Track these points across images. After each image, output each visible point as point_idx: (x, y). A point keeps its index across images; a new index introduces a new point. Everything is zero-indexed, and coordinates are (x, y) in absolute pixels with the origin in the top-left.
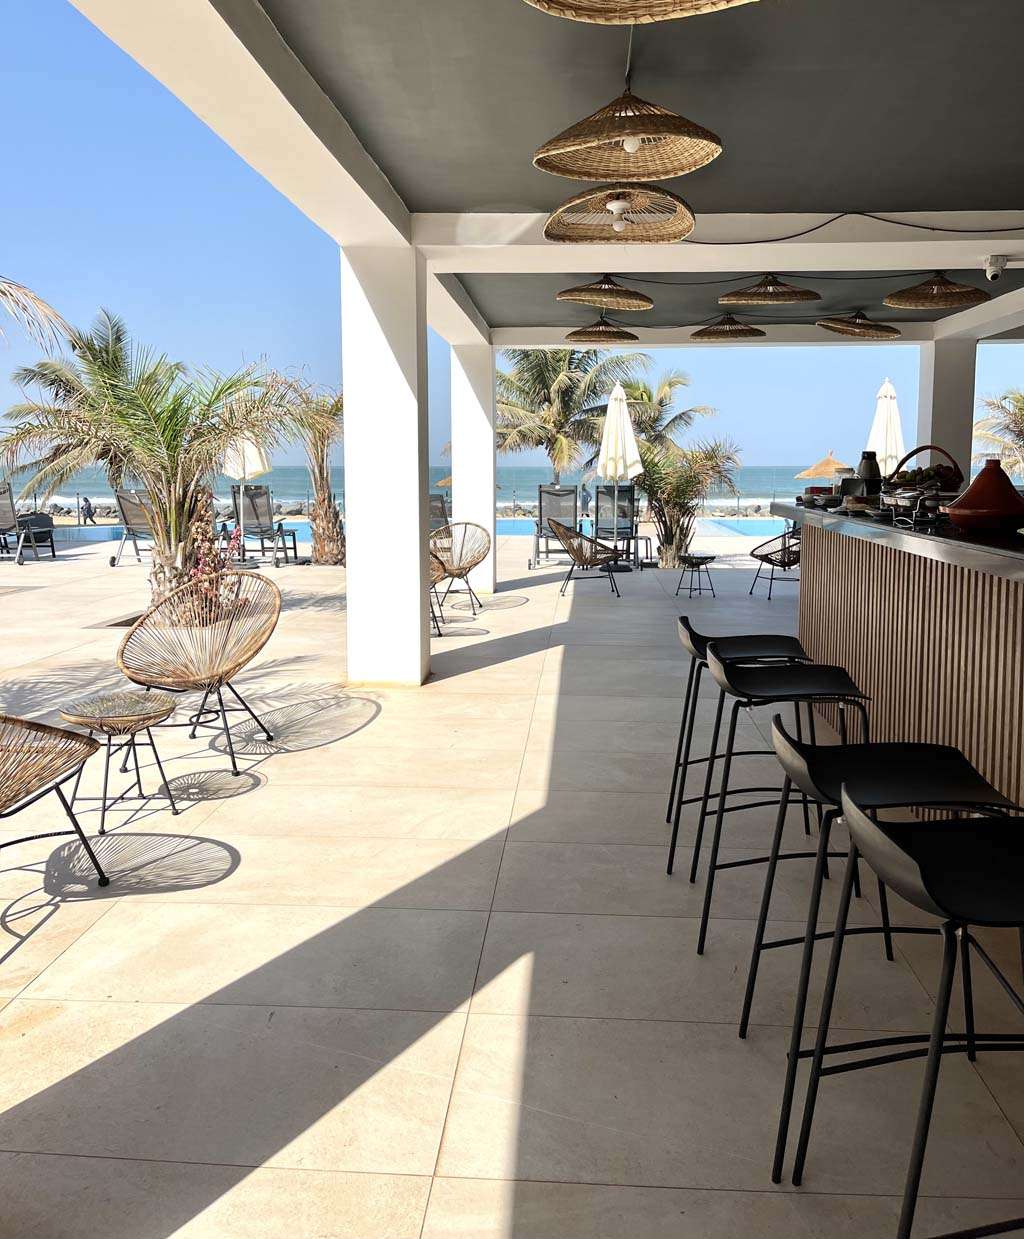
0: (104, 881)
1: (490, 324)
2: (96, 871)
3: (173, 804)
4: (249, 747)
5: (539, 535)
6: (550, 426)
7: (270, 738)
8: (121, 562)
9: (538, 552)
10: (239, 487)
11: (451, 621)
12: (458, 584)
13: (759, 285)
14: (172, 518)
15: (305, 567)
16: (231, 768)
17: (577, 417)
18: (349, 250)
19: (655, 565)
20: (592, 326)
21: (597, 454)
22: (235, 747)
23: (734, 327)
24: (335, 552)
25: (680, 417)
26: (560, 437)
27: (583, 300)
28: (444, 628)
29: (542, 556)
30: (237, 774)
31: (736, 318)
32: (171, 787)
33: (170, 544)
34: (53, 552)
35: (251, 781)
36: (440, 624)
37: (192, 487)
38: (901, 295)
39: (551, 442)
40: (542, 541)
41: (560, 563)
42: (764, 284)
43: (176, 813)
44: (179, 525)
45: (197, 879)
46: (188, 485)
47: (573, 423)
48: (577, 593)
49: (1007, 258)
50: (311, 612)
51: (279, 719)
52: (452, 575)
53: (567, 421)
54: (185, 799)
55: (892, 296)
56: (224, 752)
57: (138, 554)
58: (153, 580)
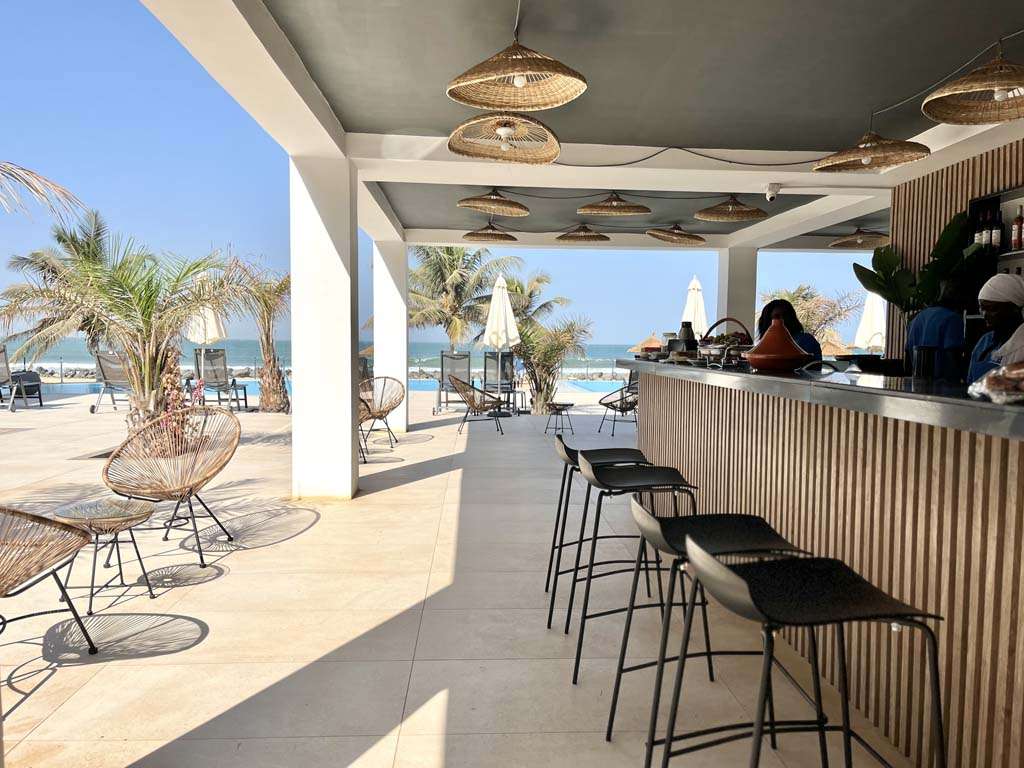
0: (93, 650)
1: (405, 225)
2: (87, 643)
3: (150, 590)
4: (214, 545)
5: (441, 390)
6: (447, 310)
7: (230, 539)
8: (100, 409)
9: (440, 402)
10: (200, 350)
11: (375, 452)
12: (379, 424)
13: (606, 201)
14: (146, 370)
15: (254, 413)
16: (199, 562)
17: (468, 304)
18: (296, 159)
19: (529, 412)
20: (483, 229)
21: (483, 332)
22: (203, 546)
23: (587, 234)
24: (279, 402)
25: (544, 305)
26: (455, 318)
27: (476, 207)
28: (368, 457)
29: (443, 405)
30: (204, 566)
31: (588, 226)
32: (149, 577)
33: (144, 391)
34: (41, 402)
35: (216, 571)
36: (365, 455)
37: (163, 346)
38: (708, 211)
39: (448, 322)
40: (443, 394)
41: (457, 411)
42: (609, 200)
43: (153, 597)
44: (152, 376)
45: (172, 646)
46: (160, 344)
47: (465, 309)
48: (470, 432)
49: (780, 185)
50: (260, 447)
51: (237, 525)
52: (374, 417)
53: (460, 306)
54: (161, 587)
55: (700, 212)
56: (193, 550)
57: (114, 403)
58: (129, 420)
